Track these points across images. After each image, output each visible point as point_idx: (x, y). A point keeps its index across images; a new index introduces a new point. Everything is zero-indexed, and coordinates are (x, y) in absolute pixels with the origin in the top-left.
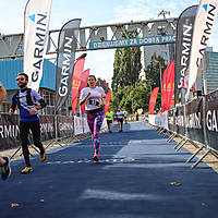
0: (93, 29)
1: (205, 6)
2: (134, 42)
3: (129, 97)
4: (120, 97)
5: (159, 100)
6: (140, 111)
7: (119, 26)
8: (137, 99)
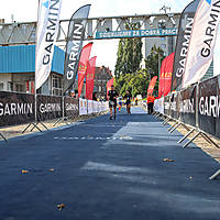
0: (99, 20)
2: (136, 33)
3: (130, 84)
4: (122, 83)
5: (156, 88)
6: (139, 97)
7: (124, 19)
8: (137, 86)
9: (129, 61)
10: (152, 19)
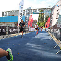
0: (34, 10)
1: (57, 5)
2: (42, 12)
3: (41, 24)
4: (39, 24)
5: (47, 25)
6: (43, 27)
7: (40, 9)
8: (43, 24)
9: (41, 19)
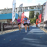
0: (25, 7)
2: (33, 10)
3: (32, 21)
6: (34, 23)
7: (30, 7)
9: (32, 16)
10: (36, 7)
